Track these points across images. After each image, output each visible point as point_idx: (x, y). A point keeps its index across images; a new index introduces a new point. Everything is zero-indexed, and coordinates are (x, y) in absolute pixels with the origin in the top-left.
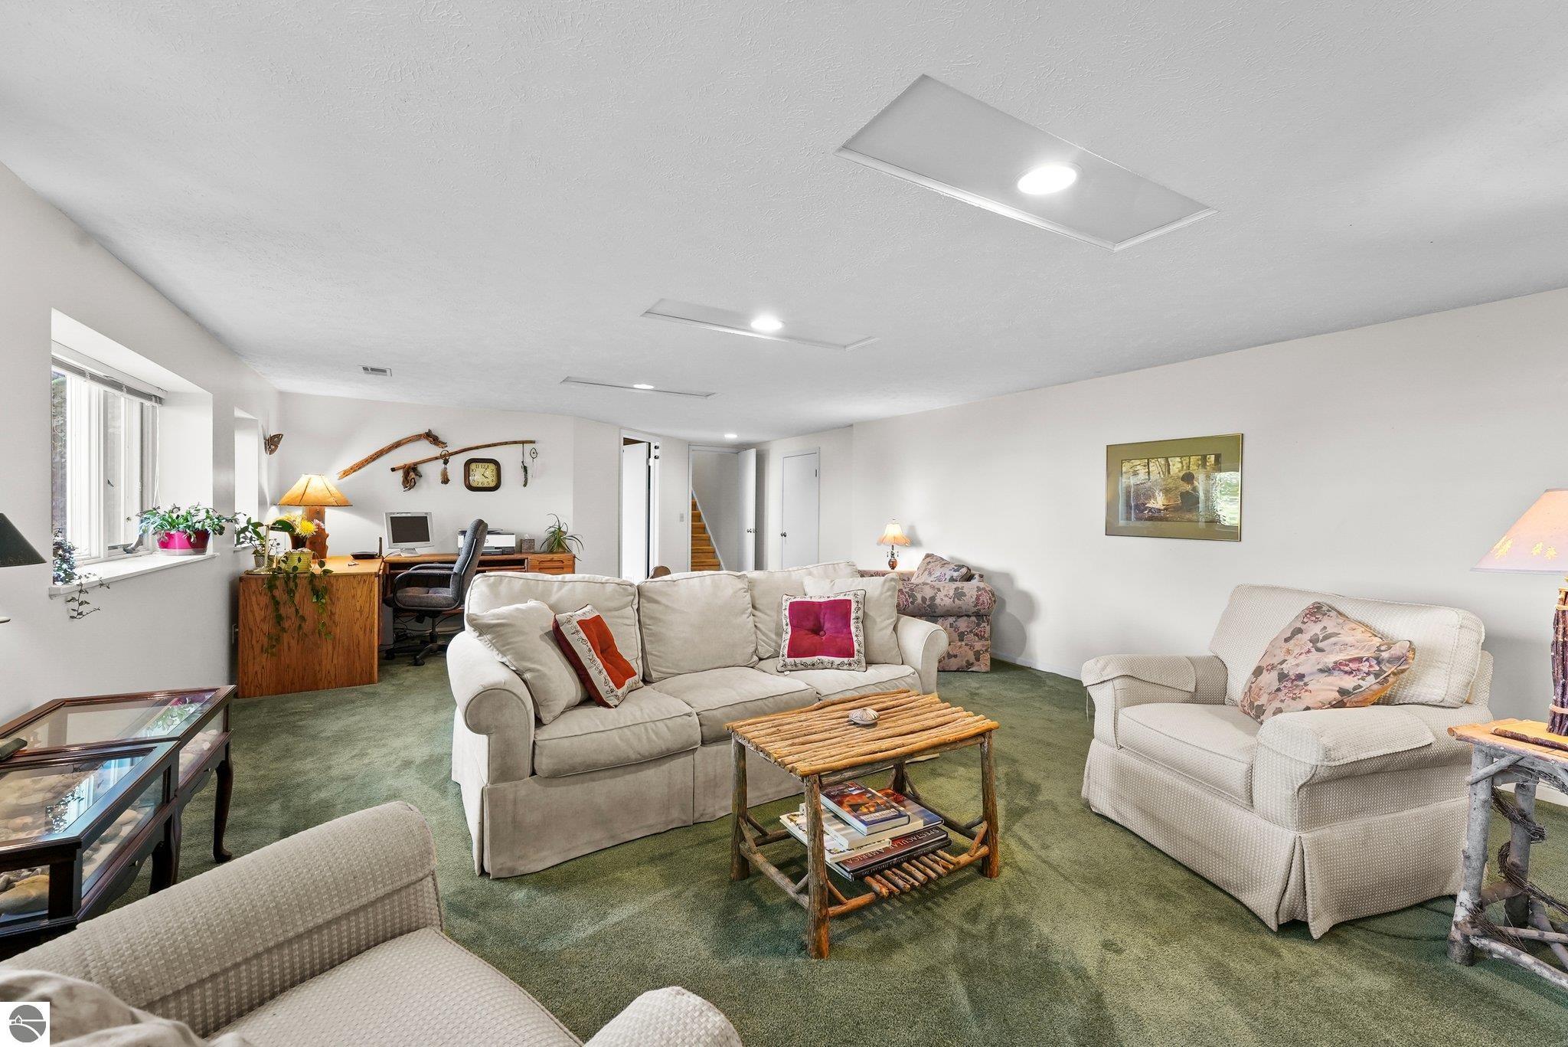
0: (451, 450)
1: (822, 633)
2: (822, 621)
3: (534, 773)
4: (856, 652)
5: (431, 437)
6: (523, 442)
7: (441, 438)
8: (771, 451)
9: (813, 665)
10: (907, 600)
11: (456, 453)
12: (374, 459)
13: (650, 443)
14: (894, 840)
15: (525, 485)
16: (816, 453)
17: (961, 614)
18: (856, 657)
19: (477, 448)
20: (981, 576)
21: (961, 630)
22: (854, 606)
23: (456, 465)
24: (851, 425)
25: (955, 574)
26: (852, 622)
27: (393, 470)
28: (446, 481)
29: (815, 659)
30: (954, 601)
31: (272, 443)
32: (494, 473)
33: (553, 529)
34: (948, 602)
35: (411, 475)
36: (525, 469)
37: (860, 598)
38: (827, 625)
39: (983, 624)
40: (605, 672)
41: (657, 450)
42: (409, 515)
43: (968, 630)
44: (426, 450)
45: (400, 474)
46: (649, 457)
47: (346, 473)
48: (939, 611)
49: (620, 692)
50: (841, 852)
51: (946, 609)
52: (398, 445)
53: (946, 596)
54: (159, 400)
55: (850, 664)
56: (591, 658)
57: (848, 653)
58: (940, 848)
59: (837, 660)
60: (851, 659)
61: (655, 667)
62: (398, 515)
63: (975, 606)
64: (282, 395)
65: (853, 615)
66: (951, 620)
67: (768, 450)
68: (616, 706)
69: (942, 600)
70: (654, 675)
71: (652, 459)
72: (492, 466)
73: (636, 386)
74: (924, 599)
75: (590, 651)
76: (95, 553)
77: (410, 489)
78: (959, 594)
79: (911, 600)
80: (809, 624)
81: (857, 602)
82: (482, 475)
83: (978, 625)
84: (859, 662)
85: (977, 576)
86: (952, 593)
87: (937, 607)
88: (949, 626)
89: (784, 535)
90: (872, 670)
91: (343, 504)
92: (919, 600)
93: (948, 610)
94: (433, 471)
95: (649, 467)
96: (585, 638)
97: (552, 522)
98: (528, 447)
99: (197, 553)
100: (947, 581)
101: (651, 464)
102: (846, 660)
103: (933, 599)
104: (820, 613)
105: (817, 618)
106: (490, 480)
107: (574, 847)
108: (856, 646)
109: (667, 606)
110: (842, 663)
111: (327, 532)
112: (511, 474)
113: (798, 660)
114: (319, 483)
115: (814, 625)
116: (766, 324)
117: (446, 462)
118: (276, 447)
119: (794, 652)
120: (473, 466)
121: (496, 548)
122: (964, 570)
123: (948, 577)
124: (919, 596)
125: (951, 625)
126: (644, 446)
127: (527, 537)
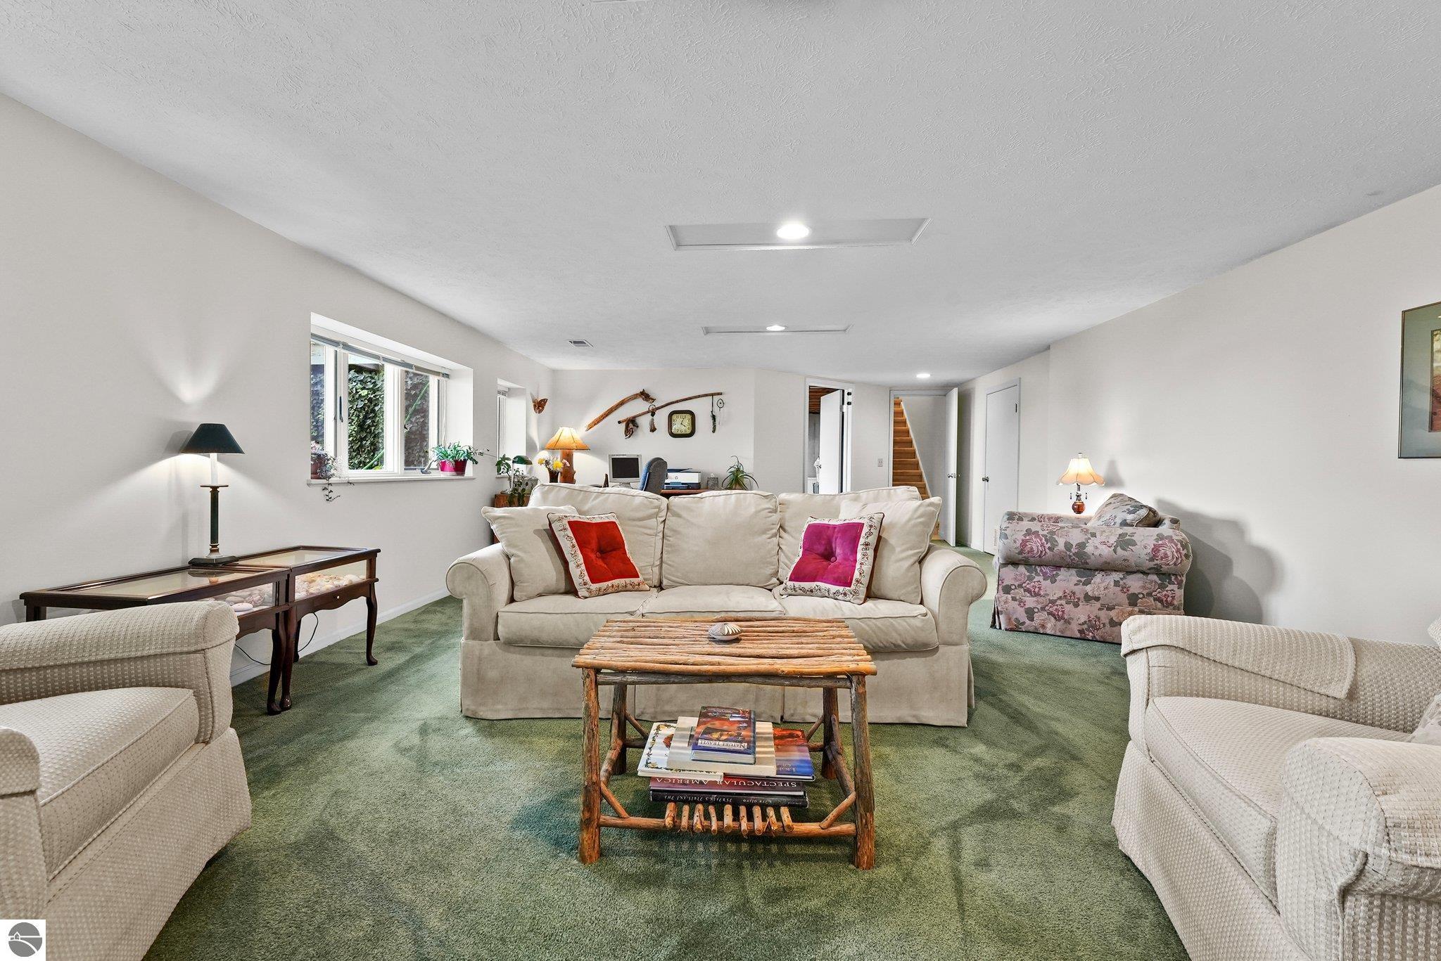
0: (657, 404)
1: (833, 559)
2: (834, 546)
3: (497, 638)
4: (854, 582)
5: (645, 396)
6: (712, 395)
7: (652, 396)
8: (976, 390)
9: (812, 591)
10: (1042, 545)
11: (662, 407)
12: (607, 415)
13: (843, 391)
14: (726, 776)
15: (714, 431)
16: (1016, 385)
17: (1130, 570)
18: (853, 587)
19: (677, 402)
20: (1174, 521)
21: (1132, 591)
22: (865, 530)
23: (661, 418)
24: (1048, 348)
25: (1130, 517)
26: (860, 548)
27: (619, 422)
28: (653, 430)
29: (813, 585)
30: (1115, 551)
31: (540, 405)
32: (690, 422)
33: (733, 469)
34: (1105, 552)
35: (631, 426)
36: (714, 417)
37: (876, 523)
38: (838, 551)
39: (1170, 587)
40: (583, 567)
41: (850, 396)
42: (625, 457)
43: (1145, 592)
44: (642, 406)
45: (623, 425)
46: (843, 404)
47: (590, 427)
48: (1092, 562)
49: (594, 587)
50: (657, 768)
51: (1104, 560)
52: (622, 403)
53: (1104, 543)
54: (447, 376)
55: (845, 594)
56: (573, 553)
57: (845, 580)
58: (789, 806)
59: (834, 588)
60: (847, 588)
61: (666, 575)
62: (618, 457)
63: (1152, 560)
64: (554, 372)
65: (862, 541)
66: (1116, 576)
67: (974, 389)
68: (586, 598)
69: (1096, 548)
70: (665, 582)
71: (845, 406)
72: (689, 416)
73: (769, 329)
74: (1068, 546)
75: (573, 546)
76: (396, 471)
77: (629, 437)
78: (1124, 542)
79: (1049, 545)
80: (821, 549)
81: (871, 526)
82: (681, 425)
83: (1162, 587)
84: (855, 593)
85: (1167, 522)
86: (1113, 540)
87: (1089, 557)
88: (1112, 584)
89: (986, 480)
90: (870, 604)
91: (583, 449)
92: (1061, 546)
93: (1106, 563)
94: (644, 422)
95: (843, 413)
96: (572, 535)
97: (733, 462)
98: (716, 398)
99: (458, 475)
100: (1118, 525)
101: (845, 410)
102: (841, 589)
103: (1082, 546)
104: (833, 536)
105: (829, 542)
106: (686, 428)
107: (524, 708)
108: (856, 575)
109: (688, 521)
110: (838, 592)
111: (575, 469)
112: (703, 422)
113: (797, 584)
114: (569, 434)
115: (826, 549)
116: (793, 231)
117: (653, 415)
118: (543, 408)
119: (796, 576)
120: (674, 417)
121: (683, 484)
122: (1143, 512)
123: (1119, 521)
124: (1061, 542)
125: (1116, 583)
126: (838, 394)
127: (712, 475)
